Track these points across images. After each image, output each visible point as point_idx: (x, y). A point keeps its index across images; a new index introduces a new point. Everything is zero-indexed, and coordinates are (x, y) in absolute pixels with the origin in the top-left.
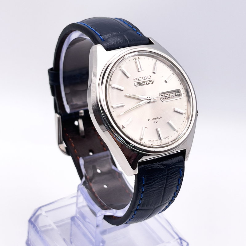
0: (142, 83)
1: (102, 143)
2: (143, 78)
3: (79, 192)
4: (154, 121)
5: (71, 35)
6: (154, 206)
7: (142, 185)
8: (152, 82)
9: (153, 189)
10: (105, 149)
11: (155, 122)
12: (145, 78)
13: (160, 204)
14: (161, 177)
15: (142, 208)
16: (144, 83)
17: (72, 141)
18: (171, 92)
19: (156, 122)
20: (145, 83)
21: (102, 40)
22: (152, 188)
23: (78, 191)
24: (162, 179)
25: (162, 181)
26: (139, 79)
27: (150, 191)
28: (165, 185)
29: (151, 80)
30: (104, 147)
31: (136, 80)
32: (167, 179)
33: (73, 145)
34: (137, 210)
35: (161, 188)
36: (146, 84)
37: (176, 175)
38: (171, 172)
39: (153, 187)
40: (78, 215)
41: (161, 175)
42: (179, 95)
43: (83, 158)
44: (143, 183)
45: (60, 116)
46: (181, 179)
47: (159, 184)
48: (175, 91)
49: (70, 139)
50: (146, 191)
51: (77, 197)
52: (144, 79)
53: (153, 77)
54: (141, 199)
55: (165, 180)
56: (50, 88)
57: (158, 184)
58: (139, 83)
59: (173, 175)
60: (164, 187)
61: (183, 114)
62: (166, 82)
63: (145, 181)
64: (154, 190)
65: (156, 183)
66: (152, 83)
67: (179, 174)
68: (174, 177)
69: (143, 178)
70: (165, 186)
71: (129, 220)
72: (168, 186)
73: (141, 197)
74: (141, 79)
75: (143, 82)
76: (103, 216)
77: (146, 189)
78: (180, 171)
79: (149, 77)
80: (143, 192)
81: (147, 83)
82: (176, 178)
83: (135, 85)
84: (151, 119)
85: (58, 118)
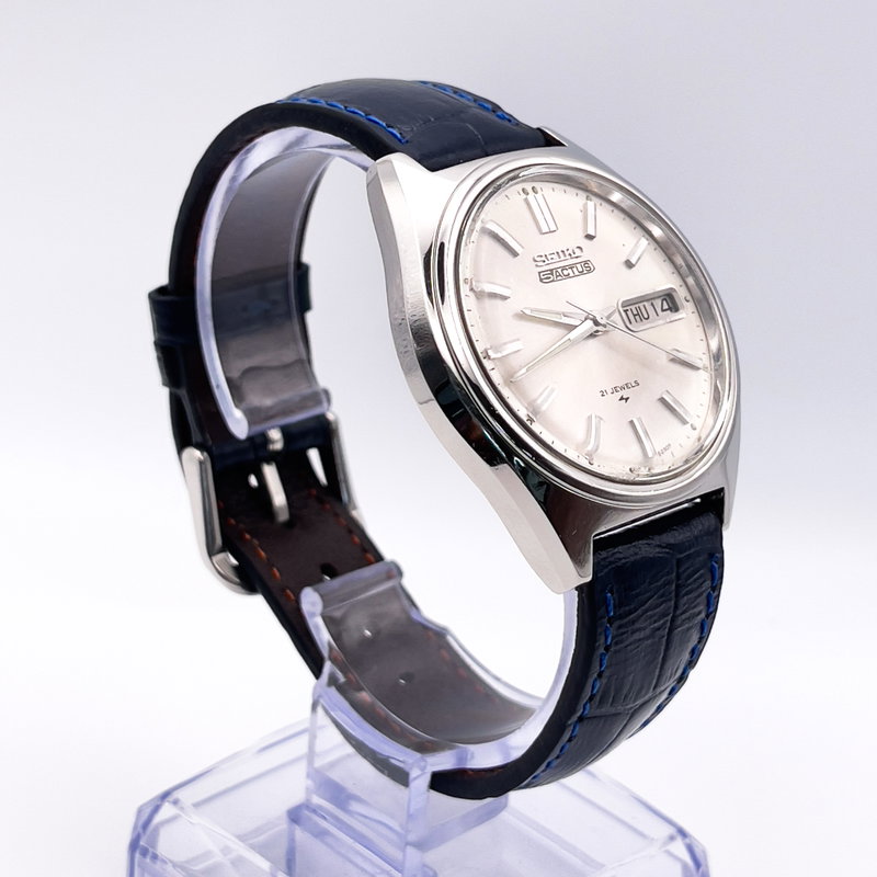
0: (559, 270)
1: (357, 539)
2: (561, 254)
3: (320, 710)
4: (619, 395)
5: (249, 151)
6: (635, 701)
7: (606, 620)
8: (587, 268)
9: (637, 636)
10: (369, 556)
11: (622, 399)
12: (567, 253)
13: (650, 694)
14: (659, 588)
15: (598, 712)
16: (566, 272)
17: (256, 542)
18: (649, 298)
19: (627, 399)
20: (570, 271)
21: (400, 140)
22: (633, 632)
23: (314, 707)
24: (662, 596)
25: (662, 603)
26: (549, 257)
27: (627, 643)
28: (669, 618)
29: (586, 262)
30: (365, 551)
31: (541, 264)
32: (677, 596)
33: (263, 554)
34: (581, 719)
35: (659, 629)
36: (572, 275)
37: (700, 581)
38: (689, 571)
39: (637, 625)
40: (317, 800)
41: (659, 584)
42: (674, 308)
43: (316, 590)
44: (608, 612)
45: (205, 454)
46: (716, 593)
47: (655, 615)
48: (660, 297)
49: (248, 536)
50: (616, 643)
51: (312, 732)
52: (563, 258)
53: (589, 252)
54: (600, 675)
55: (670, 600)
56: (159, 359)
57: (651, 617)
58: (551, 270)
59: (695, 580)
60: (669, 624)
61: (698, 369)
62: (629, 265)
63: (615, 607)
64: (640, 640)
65: (646, 611)
66: (589, 271)
67: (709, 576)
68: (698, 587)
69: (609, 595)
70: (673, 620)
71: (548, 766)
72: (679, 622)
73: (601, 666)
74: (555, 256)
75: (564, 268)
76: (427, 779)
77: (617, 636)
78: (713, 566)
79: (578, 252)
80: (607, 648)
81: (575, 269)
82: (700, 590)
83: (541, 280)
84: (609, 391)
85: (201, 463)
